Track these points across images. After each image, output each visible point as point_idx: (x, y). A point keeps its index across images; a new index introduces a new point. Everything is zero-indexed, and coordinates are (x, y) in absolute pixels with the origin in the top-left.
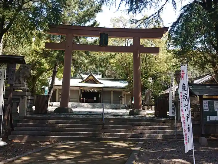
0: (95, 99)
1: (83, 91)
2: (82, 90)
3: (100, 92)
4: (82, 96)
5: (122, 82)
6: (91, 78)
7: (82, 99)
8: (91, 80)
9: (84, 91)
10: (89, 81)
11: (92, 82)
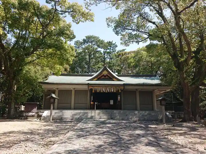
0: (112, 102)
1: (93, 92)
2: (91, 90)
3: (120, 91)
4: (92, 99)
5: (148, 79)
6: (105, 73)
7: (92, 103)
8: (105, 76)
9: (96, 91)
10: (103, 77)
11: (107, 79)
